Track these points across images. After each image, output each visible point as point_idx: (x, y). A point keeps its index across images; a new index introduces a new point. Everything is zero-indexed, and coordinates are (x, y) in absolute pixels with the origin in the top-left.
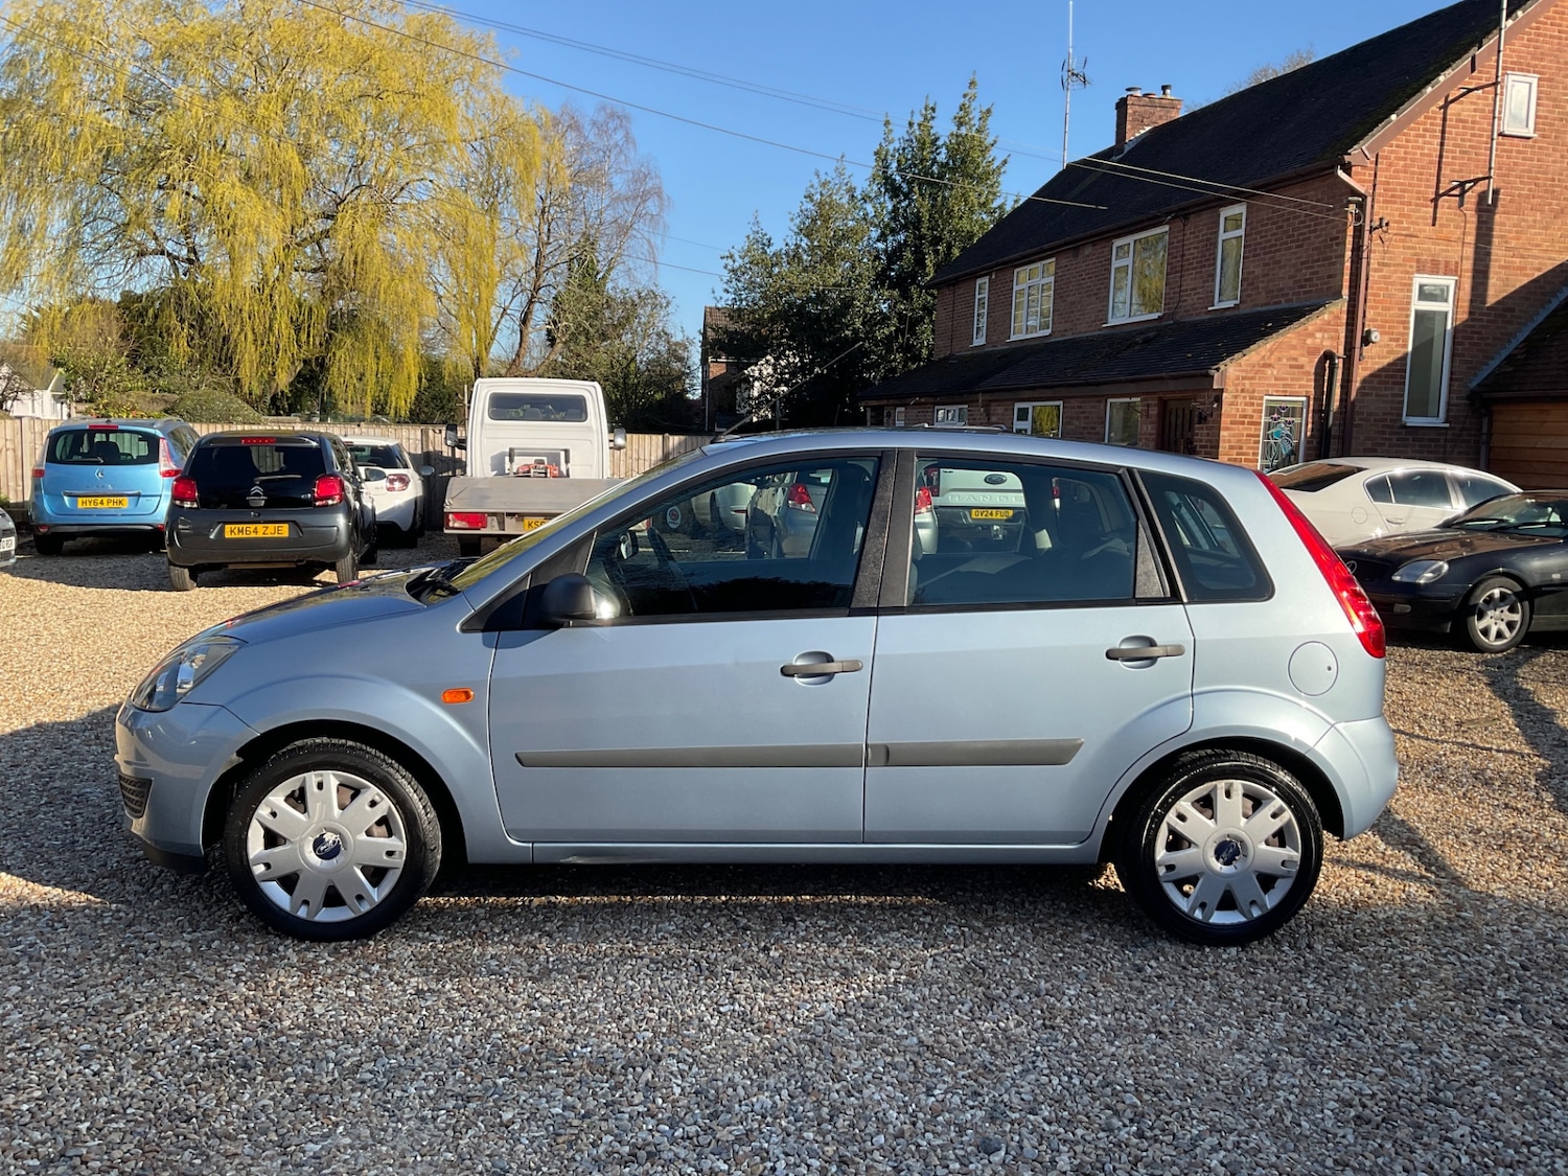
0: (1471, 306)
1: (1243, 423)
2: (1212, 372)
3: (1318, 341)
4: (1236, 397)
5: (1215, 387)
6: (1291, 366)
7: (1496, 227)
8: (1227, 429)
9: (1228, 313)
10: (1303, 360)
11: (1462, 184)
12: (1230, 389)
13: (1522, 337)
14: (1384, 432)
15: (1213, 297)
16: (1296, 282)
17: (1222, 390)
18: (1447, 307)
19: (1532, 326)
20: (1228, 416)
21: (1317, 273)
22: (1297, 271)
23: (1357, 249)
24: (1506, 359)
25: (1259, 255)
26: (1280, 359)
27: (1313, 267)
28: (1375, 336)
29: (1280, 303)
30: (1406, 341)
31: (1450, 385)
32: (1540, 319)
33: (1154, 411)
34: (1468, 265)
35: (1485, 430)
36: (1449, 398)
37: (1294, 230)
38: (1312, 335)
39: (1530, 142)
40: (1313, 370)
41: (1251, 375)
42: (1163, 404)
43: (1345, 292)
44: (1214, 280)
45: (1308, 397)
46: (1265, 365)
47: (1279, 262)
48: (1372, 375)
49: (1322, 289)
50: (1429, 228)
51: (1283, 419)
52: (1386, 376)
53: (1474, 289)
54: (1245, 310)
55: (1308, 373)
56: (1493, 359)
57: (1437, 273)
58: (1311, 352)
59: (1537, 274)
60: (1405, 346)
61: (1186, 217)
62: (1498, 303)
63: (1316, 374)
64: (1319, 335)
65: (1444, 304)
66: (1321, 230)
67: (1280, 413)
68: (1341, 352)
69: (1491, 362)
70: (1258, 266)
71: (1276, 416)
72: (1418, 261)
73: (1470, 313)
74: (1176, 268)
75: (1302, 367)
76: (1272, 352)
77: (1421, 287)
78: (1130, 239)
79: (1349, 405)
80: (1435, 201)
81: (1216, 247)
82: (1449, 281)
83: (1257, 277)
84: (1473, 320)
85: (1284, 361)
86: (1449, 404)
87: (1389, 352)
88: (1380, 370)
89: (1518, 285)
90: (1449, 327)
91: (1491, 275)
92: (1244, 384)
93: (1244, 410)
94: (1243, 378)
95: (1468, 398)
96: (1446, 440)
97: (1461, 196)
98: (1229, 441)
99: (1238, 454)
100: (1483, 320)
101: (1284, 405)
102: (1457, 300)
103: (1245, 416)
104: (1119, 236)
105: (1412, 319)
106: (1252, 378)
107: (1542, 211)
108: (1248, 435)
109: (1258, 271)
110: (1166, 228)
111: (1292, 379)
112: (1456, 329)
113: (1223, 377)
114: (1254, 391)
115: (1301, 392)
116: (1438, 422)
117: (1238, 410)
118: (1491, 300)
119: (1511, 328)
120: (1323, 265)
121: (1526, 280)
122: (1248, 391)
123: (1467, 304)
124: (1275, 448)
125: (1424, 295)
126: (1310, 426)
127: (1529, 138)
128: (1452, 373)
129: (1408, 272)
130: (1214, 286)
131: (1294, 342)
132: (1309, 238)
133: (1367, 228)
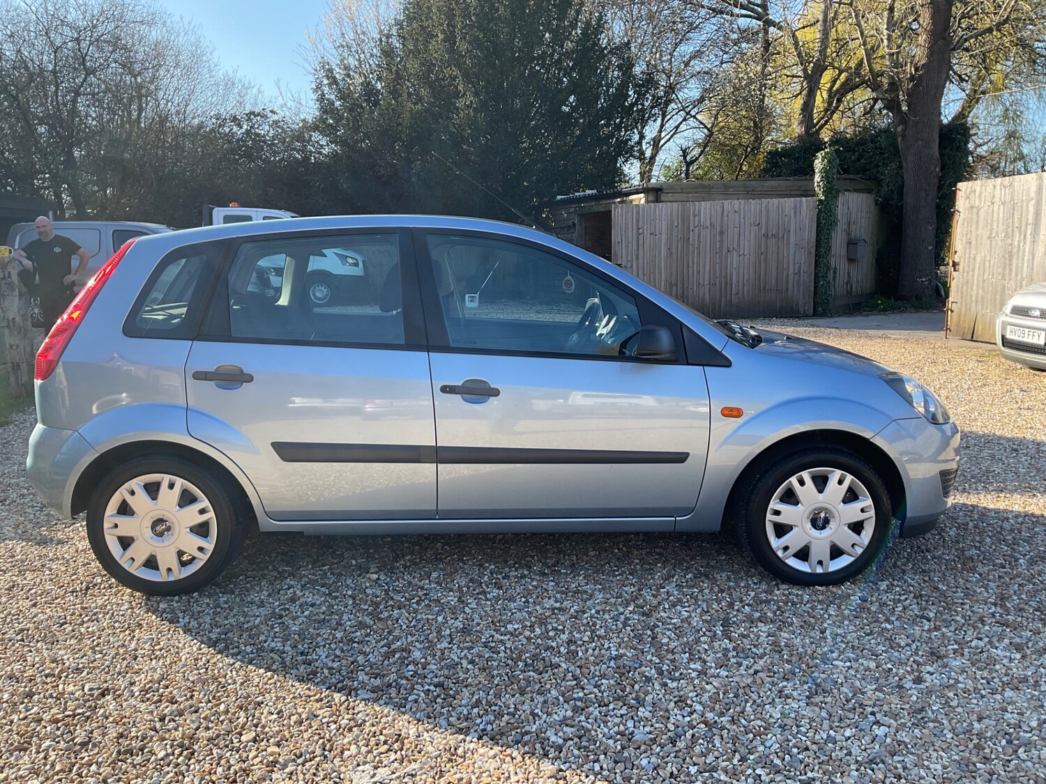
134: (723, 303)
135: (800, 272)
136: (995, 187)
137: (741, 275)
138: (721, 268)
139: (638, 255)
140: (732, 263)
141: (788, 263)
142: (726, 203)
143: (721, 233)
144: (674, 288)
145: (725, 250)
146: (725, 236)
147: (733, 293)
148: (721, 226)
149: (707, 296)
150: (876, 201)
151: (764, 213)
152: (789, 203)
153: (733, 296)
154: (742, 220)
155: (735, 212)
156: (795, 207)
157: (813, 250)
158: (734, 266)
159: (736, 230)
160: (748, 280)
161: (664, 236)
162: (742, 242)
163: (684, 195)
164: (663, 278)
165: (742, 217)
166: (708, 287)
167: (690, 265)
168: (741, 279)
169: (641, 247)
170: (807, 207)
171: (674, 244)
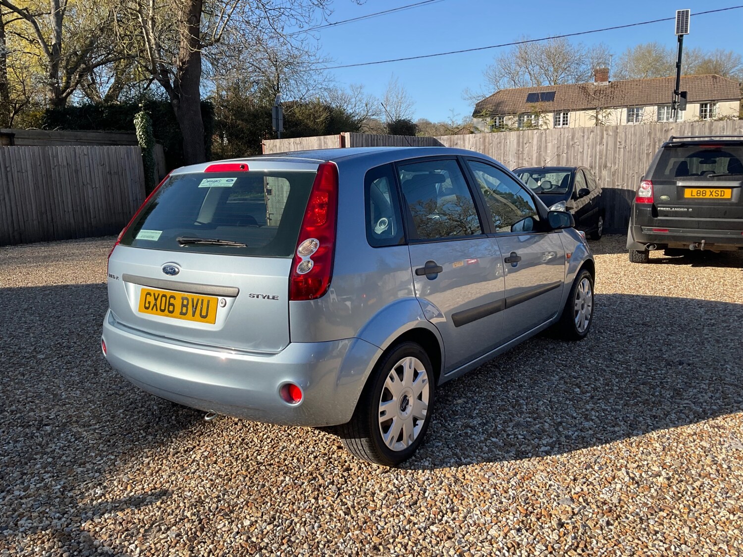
134: (85, 225)
135: (137, 199)
136: (290, 144)
137: (96, 203)
138: (80, 197)
139: (8, 188)
140: (88, 195)
141: (128, 193)
142: (77, 147)
143: (76, 171)
144: (44, 216)
145: (81, 184)
146: (79, 174)
147: (92, 217)
148: (76, 166)
149: (72, 221)
150: (164, 150)
151: (106, 157)
152: (122, 149)
153: (92, 220)
154: (91, 161)
155: (85, 155)
156: (127, 153)
157: (143, 184)
158: (90, 196)
159: (87, 169)
160: (102, 207)
161: (30, 172)
162: (93, 178)
163: (31, 140)
164: (34, 208)
165: (90, 159)
166: (72, 213)
167: (55, 196)
168: (96, 206)
169: (11, 184)
170: (135, 153)
171: (40, 179)
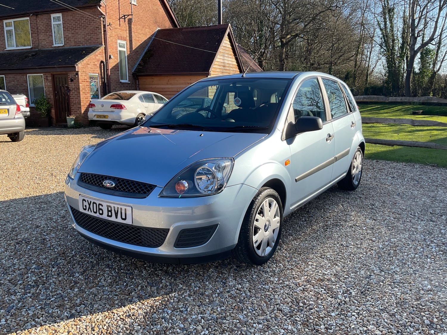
0: (130, 50)
1: (85, 81)
2: (75, 65)
3: (99, 57)
4: (82, 73)
5: (77, 70)
6: (94, 65)
7: (132, 29)
8: (81, 83)
9: (60, 48)
10: (96, 63)
11: (124, 16)
12: (80, 71)
13: (141, 59)
14: (117, 84)
15: (53, 42)
16: (85, 40)
17: (78, 71)
18: (125, 50)
19: (142, 56)
20: (81, 79)
21: (93, 37)
22: (85, 36)
23: (105, 31)
24: (138, 65)
25: (69, 30)
26: (91, 62)
27: (91, 35)
28: (112, 57)
29: (80, 45)
30: (118, 59)
31: (129, 71)
32: (143, 54)
33: (50, 78)
34: (128, 38)
35: (137, 84)
36: (129, 75)
37: (82, 24)
38: (97, 56)
39: (136, 6)
40: (99, 66)
41: (85, 67)
42: (53, 76)
43: (103, 43)
44: (52, 37)
45: (99, 74)
46: (88, 64)
47: (78, 33)
48: (112, 68)
49: (95, 42)
50: (119, 27)
51: (94, 80)
52: (115, 68)
53: (130, 45)
54: (67, 47)
55: (98, 67)
56: (136, 64)
57: (122, 40)
58: (98, 61)
59: (142, 42)
60: (118, 60)
61: (37, 15)
62: (135, 49)
63: (100, 67)
64: (99, 56)
65: (124, 49)
66: (92, 24)
67: (93, 79)
68: (104, 61)
69: (136, 65)
70: (70, 34)
71: (92, 79)
72: (118, 36)
73: (130, 52)
74: (35, 31)
75: (96, 65)
76: (89, 60)
77: (119, 43)
78: (12, 21)
79: (109, 76)
80: (119, 19)
81: (51, 26)
82: (124, 42)
83: (70, 37)
84: (131, 54)
85: (92, 63)
86: (129, 76)
87: (115, 62)
88: (114, 67)
89: (138, 45)
90: (126, 55)
91: (133, 42)
92: (83, 70)
93: (84, 78)
94: (83, 68)
95: (132, 75)
96: (129, 86)
97: (125, 19)
98: (82, 87)
99: (85, 91)
100: (133, 54)
101: (93, 76)
102: (127, 48)
103: (85, 79)
104: (6, 19)
105: (118, 52)
106: (85, 68)
107: (140, 26)
108: (87, 85)
109: (70, 35)
110: (28, 18)
111: (95, 69)
112: (128, 56)
113: (78, 67)
114: (86, 72)
115: (96, 73)
116: (127, 81)
117: (83, 78)
118: (134, 49)
119: (138, 56)
120: (95, 35)
121: (139, 44)
122: (85, 72)
123: (129, 49)
124: (93, 89)
125: (120, 46)
126: (100, 82)
127: (136, 5)
128: (128, 68)
129: (116, 39)
130: (53, 39)
131: (94, 57)
132: (88, 27)
133: (106, 25)
